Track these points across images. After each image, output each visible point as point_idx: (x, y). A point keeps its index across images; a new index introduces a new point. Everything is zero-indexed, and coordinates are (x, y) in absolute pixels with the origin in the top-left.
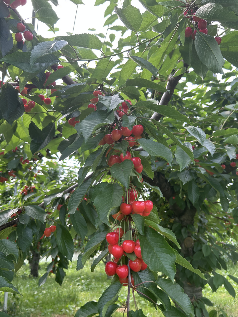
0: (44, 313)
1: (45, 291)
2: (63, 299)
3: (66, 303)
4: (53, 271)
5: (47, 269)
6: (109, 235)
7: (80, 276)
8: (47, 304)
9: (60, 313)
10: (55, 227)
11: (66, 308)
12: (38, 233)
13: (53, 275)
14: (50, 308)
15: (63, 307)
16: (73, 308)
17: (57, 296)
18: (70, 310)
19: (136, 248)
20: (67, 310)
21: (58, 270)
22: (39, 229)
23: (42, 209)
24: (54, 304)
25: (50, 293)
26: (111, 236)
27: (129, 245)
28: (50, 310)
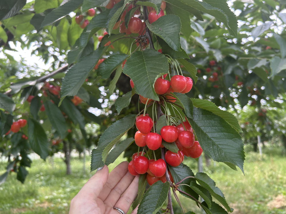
0: (2, 208)
1: (2, 188)
2: (22, 195)
3: (25, 197)
4: (14, 170)
5: (7, 168)
6: (140, 120)
7: (39, 173)
8: (5, 199)
9: (19, 207)
10: (24, 122)
11: (25, 202)
12: (3, 128)
13: (14, 174)
14: (9, 203)
15: (22, 202)
16: (33, 202)
17: (15, 192)
18: (29, 204)
19: (182, 135)
20: (27, 205)
21: (19, 169)
22: (5, 122)
23: (9, 98)
24: (12, 199)
25: (8, 190)
26: (144, 121)
27: (170, 131)
28: (9, 205)
